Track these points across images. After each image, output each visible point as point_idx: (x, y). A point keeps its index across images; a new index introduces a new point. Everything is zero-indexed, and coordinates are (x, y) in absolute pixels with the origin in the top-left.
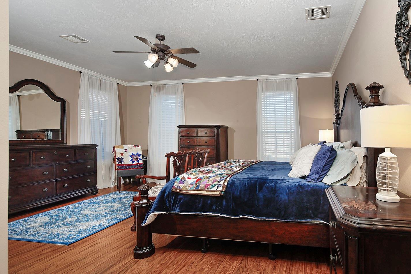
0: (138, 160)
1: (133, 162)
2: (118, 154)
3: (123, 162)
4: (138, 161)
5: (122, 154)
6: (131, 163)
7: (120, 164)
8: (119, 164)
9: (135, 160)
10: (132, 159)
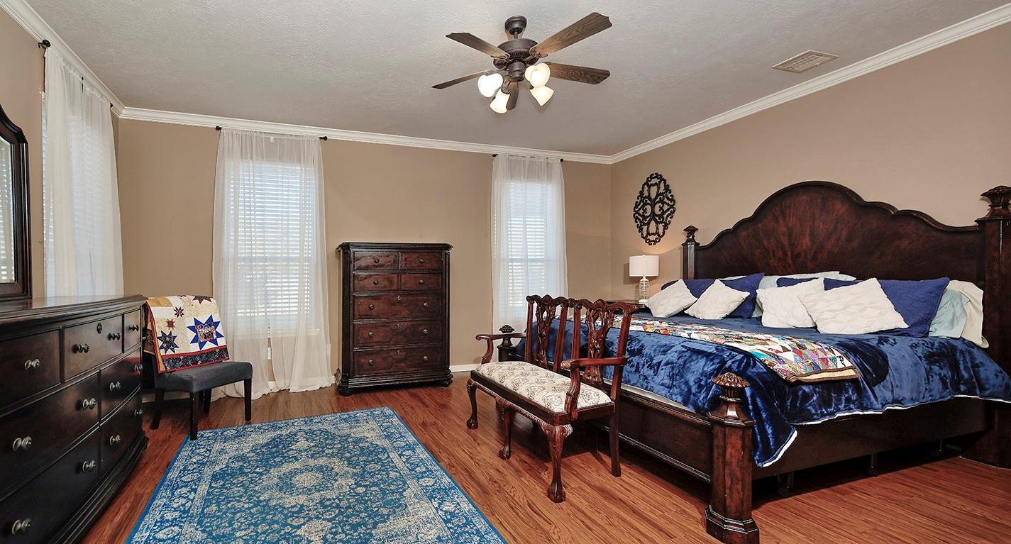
0: (215, 337)
1: (201, 345)
2: (161, 324)
3: (177, 347)
4: (215, 342)
5: (171, 324)
6: (195, 348)
7: (170, 352)
8: (168, 353)
9: (205, 338)
10: (196, 336)
